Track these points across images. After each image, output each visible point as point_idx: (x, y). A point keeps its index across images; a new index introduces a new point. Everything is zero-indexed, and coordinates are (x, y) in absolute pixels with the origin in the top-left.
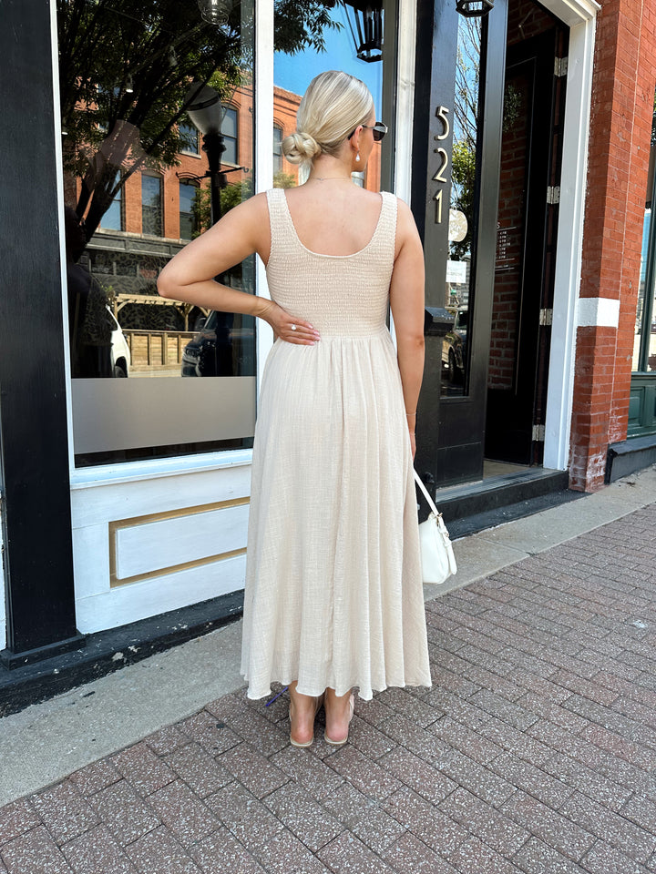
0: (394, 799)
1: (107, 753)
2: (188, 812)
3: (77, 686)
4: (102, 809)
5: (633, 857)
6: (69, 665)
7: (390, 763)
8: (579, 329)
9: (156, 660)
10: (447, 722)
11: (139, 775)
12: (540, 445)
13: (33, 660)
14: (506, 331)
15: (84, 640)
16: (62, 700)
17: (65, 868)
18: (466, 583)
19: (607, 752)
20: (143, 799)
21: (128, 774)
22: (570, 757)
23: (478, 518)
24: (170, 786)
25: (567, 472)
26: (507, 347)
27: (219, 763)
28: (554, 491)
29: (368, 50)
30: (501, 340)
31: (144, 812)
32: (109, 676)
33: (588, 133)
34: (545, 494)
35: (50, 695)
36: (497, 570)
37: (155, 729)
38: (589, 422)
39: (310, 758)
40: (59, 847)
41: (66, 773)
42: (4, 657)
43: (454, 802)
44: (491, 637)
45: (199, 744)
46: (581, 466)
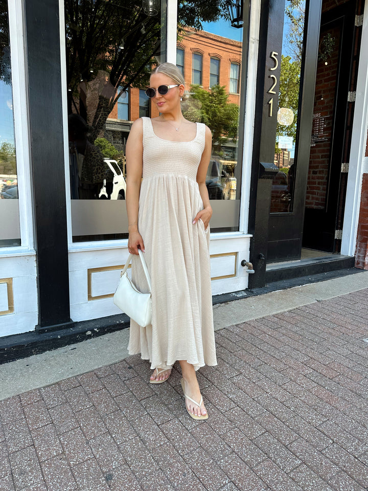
1: (76, 375)
2: (106, 402)
3: (69, 345)
5: (316, 448)
6: (65, 335)
7: (206, 392)
8: (364, 175)
9: (107, 337)
10: (241, 377)
11: (88, 385)
13: (49, 331)
15: (73, 324)
16: (61, 350)
17: (48, 418)
18: (274, 313)
19: (322, 399)
20: (88, 395)
21: (83, 384)
22: (300, 400)
23: (293, 281)
24: (100, 391)
25: (354, 258)
27: (125, 384)
28: (345, 268)
31: (87, 400)
32: (84, 342)
34: (339, 269)
35: (56, 347)
36: (295, 307)
37: (100, 366)
39: (168, 386)
40: (48, 410)
41: (57, 381)
42: (37, 328)
43: (232, 413)
44: (279, 340)
45: (118, 375)
46: (362, 254)
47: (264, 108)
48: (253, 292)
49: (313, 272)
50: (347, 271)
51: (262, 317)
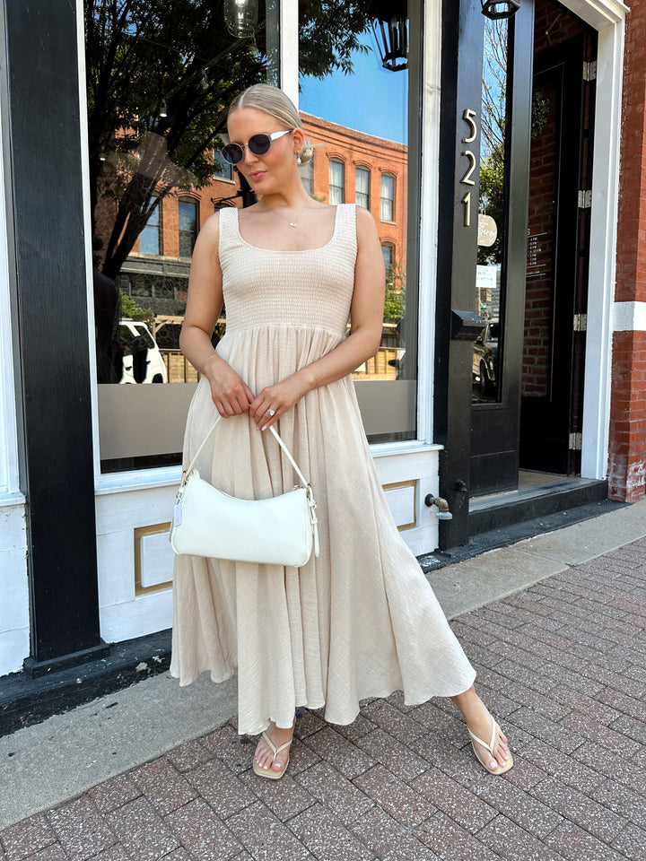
0: (428, 826)
1: (126, 768)
2: (208, 834)
3: (100, 696)
4: (119, 828)
6: (92, 675)
7: (424, 786)
8: (615, 334)
11: (159, 792)
12: (578, 454)
13: (55, 668)
14: (539, 338)
15: (108, 649)
16: (84, 711)
18: (502, 596)
20: (162, 818)
21: (148, 790)
22: (621, 784)
23: (514, 529)
24: (190, 805)
25: (607, 482)
26: (540, 354)
27: (242, 781)
28: (592, 502)
29: (394, 59)
30: (534, 347)
31: (163, 832)
32: (133, 687)
33: (619, 136)
34: (584, 505)
35: (72, 705)
36: (535, 582)
37: (178, 743)
38: (628, 429)
39: (338, 778)
41: (84, 788)
42: (28, 666)
43: (494, 831)
44: (530, 652)
45: (222, 760)
46: (621, 475)
47: (455, 211)
48: (449, 556)
49: (544, 511)
50: (598, 506)
51: (480, 605)
